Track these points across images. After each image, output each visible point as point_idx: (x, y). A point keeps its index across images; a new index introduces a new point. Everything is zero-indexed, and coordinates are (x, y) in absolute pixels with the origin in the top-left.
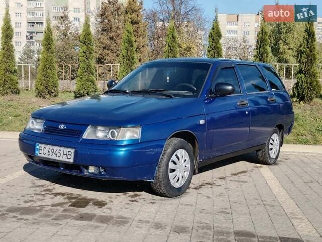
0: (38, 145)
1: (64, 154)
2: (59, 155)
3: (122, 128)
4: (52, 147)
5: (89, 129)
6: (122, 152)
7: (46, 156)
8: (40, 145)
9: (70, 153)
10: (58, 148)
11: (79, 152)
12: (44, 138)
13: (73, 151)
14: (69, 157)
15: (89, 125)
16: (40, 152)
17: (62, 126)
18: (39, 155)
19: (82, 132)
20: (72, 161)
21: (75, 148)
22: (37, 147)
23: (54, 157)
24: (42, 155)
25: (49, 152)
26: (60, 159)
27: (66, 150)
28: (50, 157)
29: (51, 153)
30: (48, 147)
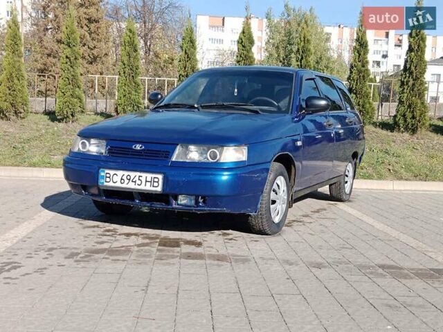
0: (104, 171)
1: (146, 181)
2: (139, 182)
3: (225, 148)
4: (126, 173)
5: (178, 149)
6: (225, 177)
7: (118, 184)
8: (107, 171)
9: (156, 180)
10: (138, 174)
11: (170, 178)
12: (113, 162)
13: (160, 177)
14: (156, 184)
15: (178, 145)
16: (108, 180)
17: (138, 147)
18: (106, 184)
19: (169, 154)
20: (159, 189)
21: (164, 173)
22: (102, 174)
23: (131, 186)
24: (111, 184)
25: (122, 179)
26: (142, 187)
27: (149, 176)
28: (124, 186)
29: (127, 181)
30: (120, 173)
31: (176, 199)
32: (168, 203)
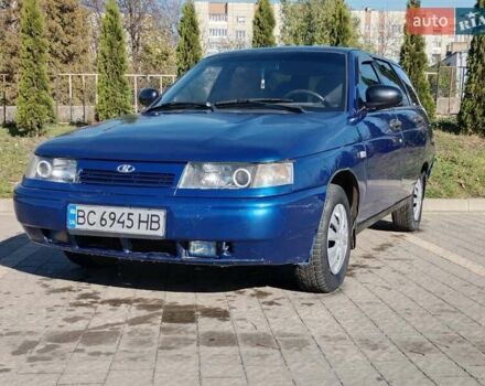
0: (74, 208)
1: (140, 221)
2: (128, 223)
3: (260, 166)
4: (109, 210)
5: (188, 171)
7: (97, 227)
8: (79, 207)
9: (155, 219)
10: (127, 210)
11: (176, 216)
13: (161, 214)
14: (155, 226)
15: (186, 163)
16: (81, 220)
17: (126, 169)
18: (77, 227)
19: (174, 177)
20: (161, 233)
21: (167, 208)
22: (72, 212)
23: (117, 229)
24: (86, 227)
25: (102, 219)
26: (133, 231)
27: (144, 213)
28: (106, 229)
29: (110, 222)
30: (99, 210)
31: (187, 247)
32: (175, 253)
